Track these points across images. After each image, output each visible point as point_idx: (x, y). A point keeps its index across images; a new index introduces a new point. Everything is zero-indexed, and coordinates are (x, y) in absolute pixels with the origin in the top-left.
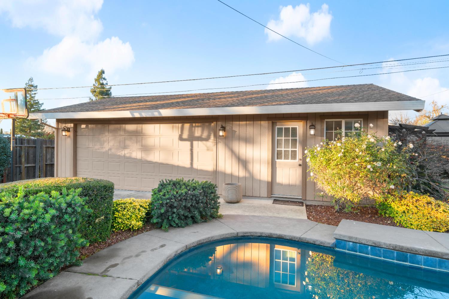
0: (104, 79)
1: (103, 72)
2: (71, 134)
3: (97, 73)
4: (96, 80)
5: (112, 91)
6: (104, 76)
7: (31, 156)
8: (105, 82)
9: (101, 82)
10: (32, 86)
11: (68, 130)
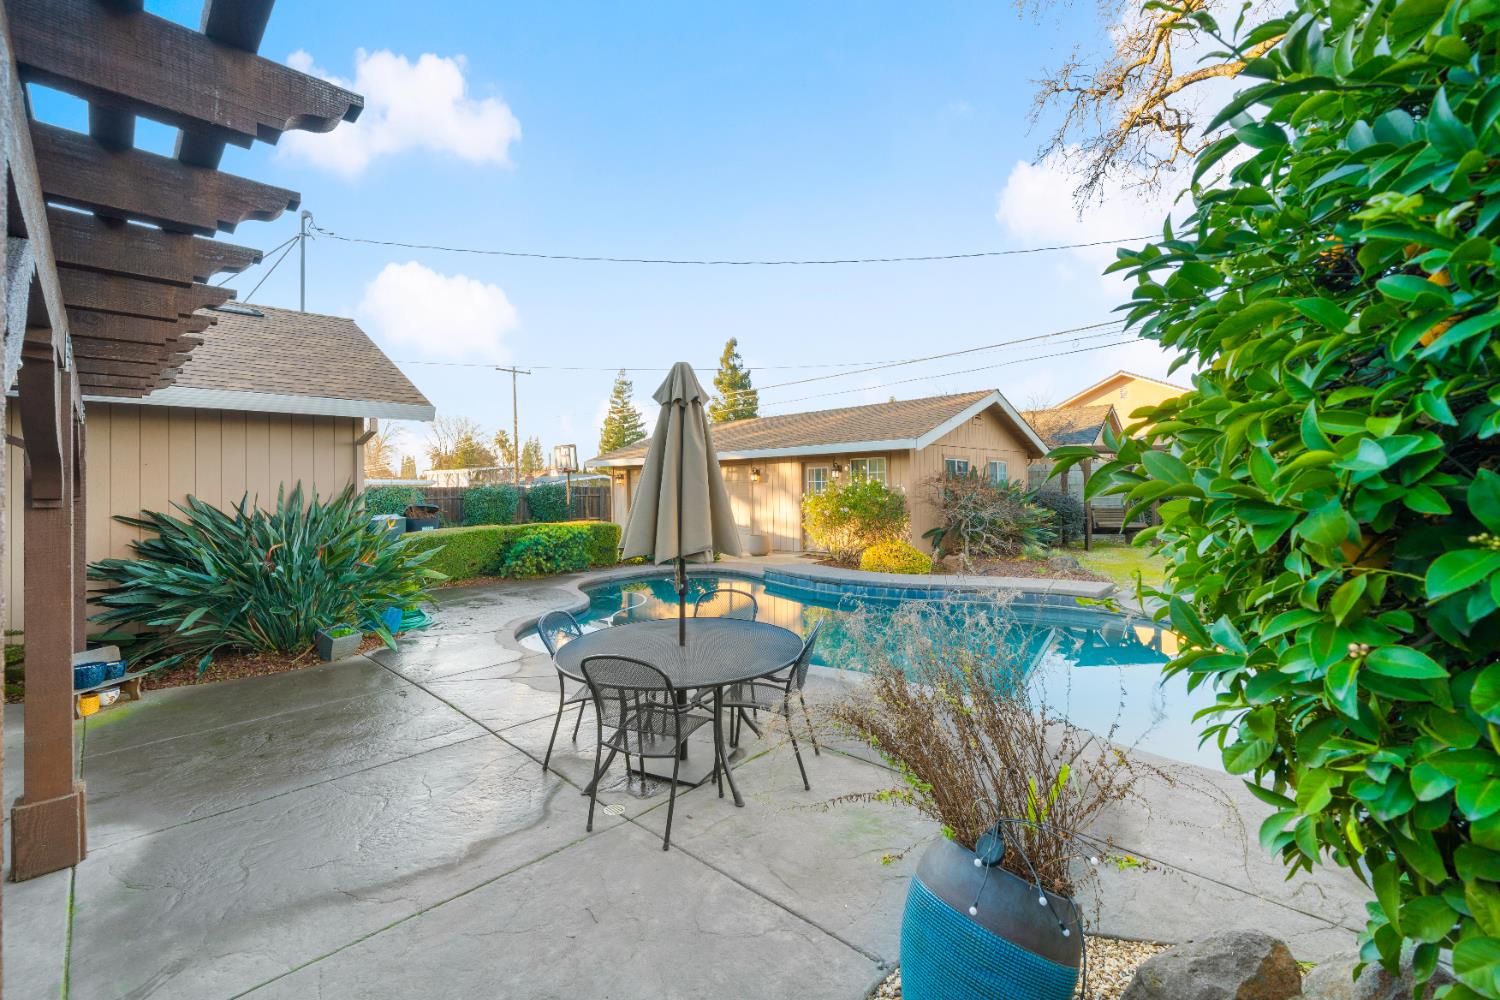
0: (737, 356)
1: (734, 343)
2: (625, 481)
3: (724, 348)
4: (722, 361)
5: (751, 377)
6: (736, 350)
7: (595, 507)
8: (737, 362)
9: (732, 363)
10: (625, 383)
11: (622, 477)
